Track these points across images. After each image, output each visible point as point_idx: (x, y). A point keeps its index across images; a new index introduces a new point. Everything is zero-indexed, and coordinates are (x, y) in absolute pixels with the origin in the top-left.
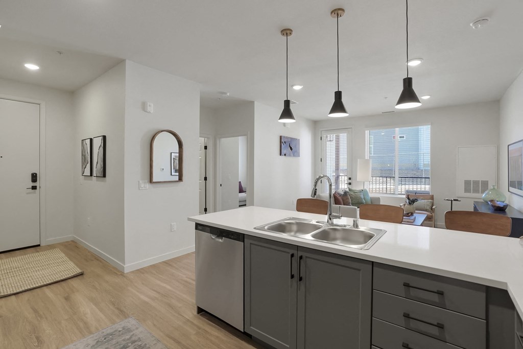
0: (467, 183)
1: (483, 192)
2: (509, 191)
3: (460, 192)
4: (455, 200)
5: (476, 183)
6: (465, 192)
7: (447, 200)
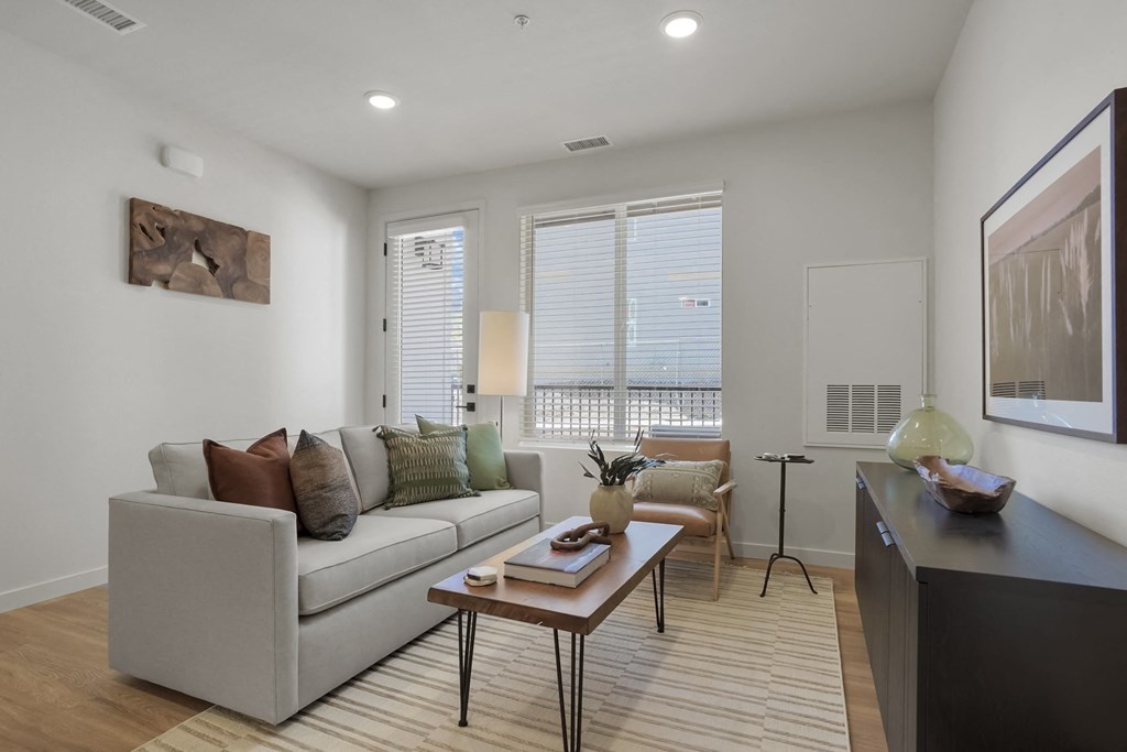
0: (836, 394)
1: (887, 427)
2: (985, 417)
3: (813, 428)
4: (794, 459)
5: (863, 393)
6: (829, 429)
7: (769, 459)
